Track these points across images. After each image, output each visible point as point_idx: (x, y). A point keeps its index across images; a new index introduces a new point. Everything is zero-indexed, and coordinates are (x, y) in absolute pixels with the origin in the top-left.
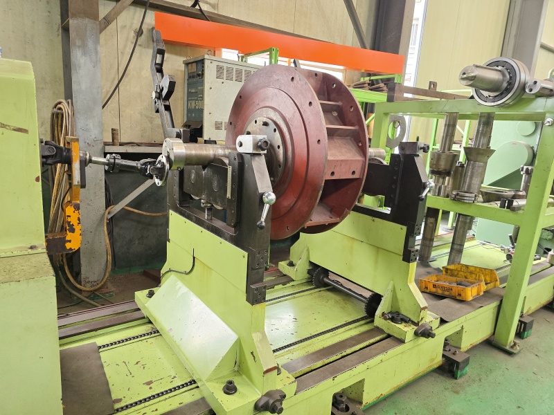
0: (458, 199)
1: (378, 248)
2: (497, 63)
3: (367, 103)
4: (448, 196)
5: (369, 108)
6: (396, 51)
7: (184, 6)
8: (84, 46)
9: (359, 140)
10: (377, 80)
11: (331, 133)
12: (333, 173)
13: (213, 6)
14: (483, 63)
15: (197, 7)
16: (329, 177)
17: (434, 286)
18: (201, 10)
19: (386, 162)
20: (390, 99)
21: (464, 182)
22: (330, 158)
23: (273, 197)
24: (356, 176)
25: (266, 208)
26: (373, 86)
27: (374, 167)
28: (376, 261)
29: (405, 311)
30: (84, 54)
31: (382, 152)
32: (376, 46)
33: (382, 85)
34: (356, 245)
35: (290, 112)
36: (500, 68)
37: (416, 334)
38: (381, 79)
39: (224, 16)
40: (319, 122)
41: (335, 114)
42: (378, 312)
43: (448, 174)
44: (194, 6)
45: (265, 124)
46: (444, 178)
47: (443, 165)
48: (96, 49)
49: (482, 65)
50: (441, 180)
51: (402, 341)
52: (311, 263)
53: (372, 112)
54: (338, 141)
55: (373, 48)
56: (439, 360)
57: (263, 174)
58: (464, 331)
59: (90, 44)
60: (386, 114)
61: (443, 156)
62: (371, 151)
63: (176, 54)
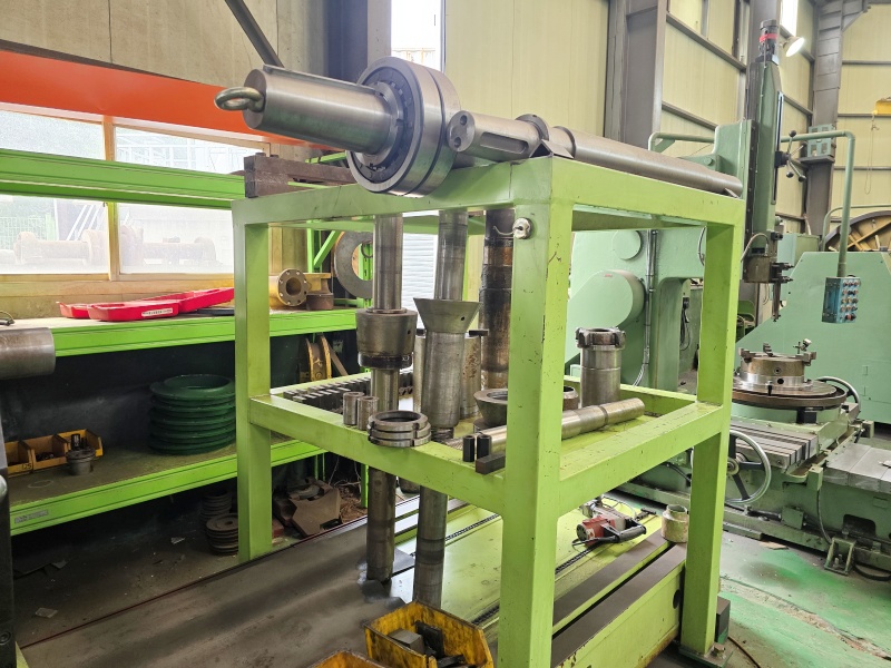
20: (251, 192)
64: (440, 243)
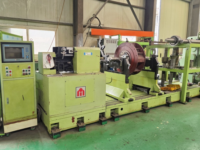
0: (169, 68)
1: (149, 78)
2: (174, 37)
3: (143, 45)
4: (166, 68)
5: (144, 46)
6: (151, 31)
7: (97, 26)
8: (80, 39)
9: (144, 55)
10: (146, 38)
11: (138, 54)
12: (139, 61)
13: (103, 25)
14: (170, 37)
15: (100, 26)
16: (138, 62)
17: (164, 89)
18: (101, 27)
19: (150, 59)
20: (150, 45)
21: (171, 64)
22: (139, 58)
23: (130, 65)
24: (143, 62)
25: (129, 67)
26: (145, 40)
27: (147, 60)
28: (149, 81)
29: (156, 90)
30: (80, 41)
31: (148, 57)
32: (145, 30)
33: (148, 40)
34: (144, 78)
35: (130, 51)
36: (174, 38)
37: (158, 94)
38: (148, 38)
39: (106, 27)
40: (136, 53)
41: (138, 50)
42: (150, 91)
43: (167, 63)
44: (99, 26)
45: (125, 53)
46: (166, 64)
47: (165, 60)
48: (82, 39)
49: (170, 38)
50: (165, 64)
51: (155, 96)
52: (133, 84)
53: (145, 47)
54: (139, 55)
55: (144, 31)
56: (165, 103)
57: (128, 61)
58: (171, 97)
59: (81, 38)
60: (149, 48)
61: (165, 58)
62: (146, 57)
63: (95, 37)
64: (173, 50)
